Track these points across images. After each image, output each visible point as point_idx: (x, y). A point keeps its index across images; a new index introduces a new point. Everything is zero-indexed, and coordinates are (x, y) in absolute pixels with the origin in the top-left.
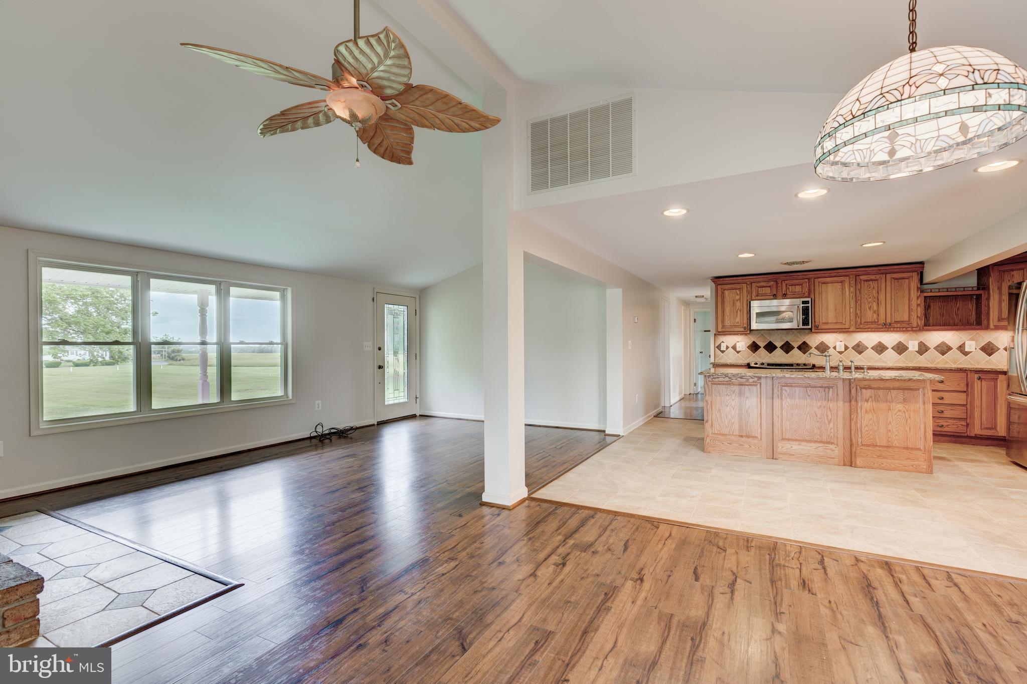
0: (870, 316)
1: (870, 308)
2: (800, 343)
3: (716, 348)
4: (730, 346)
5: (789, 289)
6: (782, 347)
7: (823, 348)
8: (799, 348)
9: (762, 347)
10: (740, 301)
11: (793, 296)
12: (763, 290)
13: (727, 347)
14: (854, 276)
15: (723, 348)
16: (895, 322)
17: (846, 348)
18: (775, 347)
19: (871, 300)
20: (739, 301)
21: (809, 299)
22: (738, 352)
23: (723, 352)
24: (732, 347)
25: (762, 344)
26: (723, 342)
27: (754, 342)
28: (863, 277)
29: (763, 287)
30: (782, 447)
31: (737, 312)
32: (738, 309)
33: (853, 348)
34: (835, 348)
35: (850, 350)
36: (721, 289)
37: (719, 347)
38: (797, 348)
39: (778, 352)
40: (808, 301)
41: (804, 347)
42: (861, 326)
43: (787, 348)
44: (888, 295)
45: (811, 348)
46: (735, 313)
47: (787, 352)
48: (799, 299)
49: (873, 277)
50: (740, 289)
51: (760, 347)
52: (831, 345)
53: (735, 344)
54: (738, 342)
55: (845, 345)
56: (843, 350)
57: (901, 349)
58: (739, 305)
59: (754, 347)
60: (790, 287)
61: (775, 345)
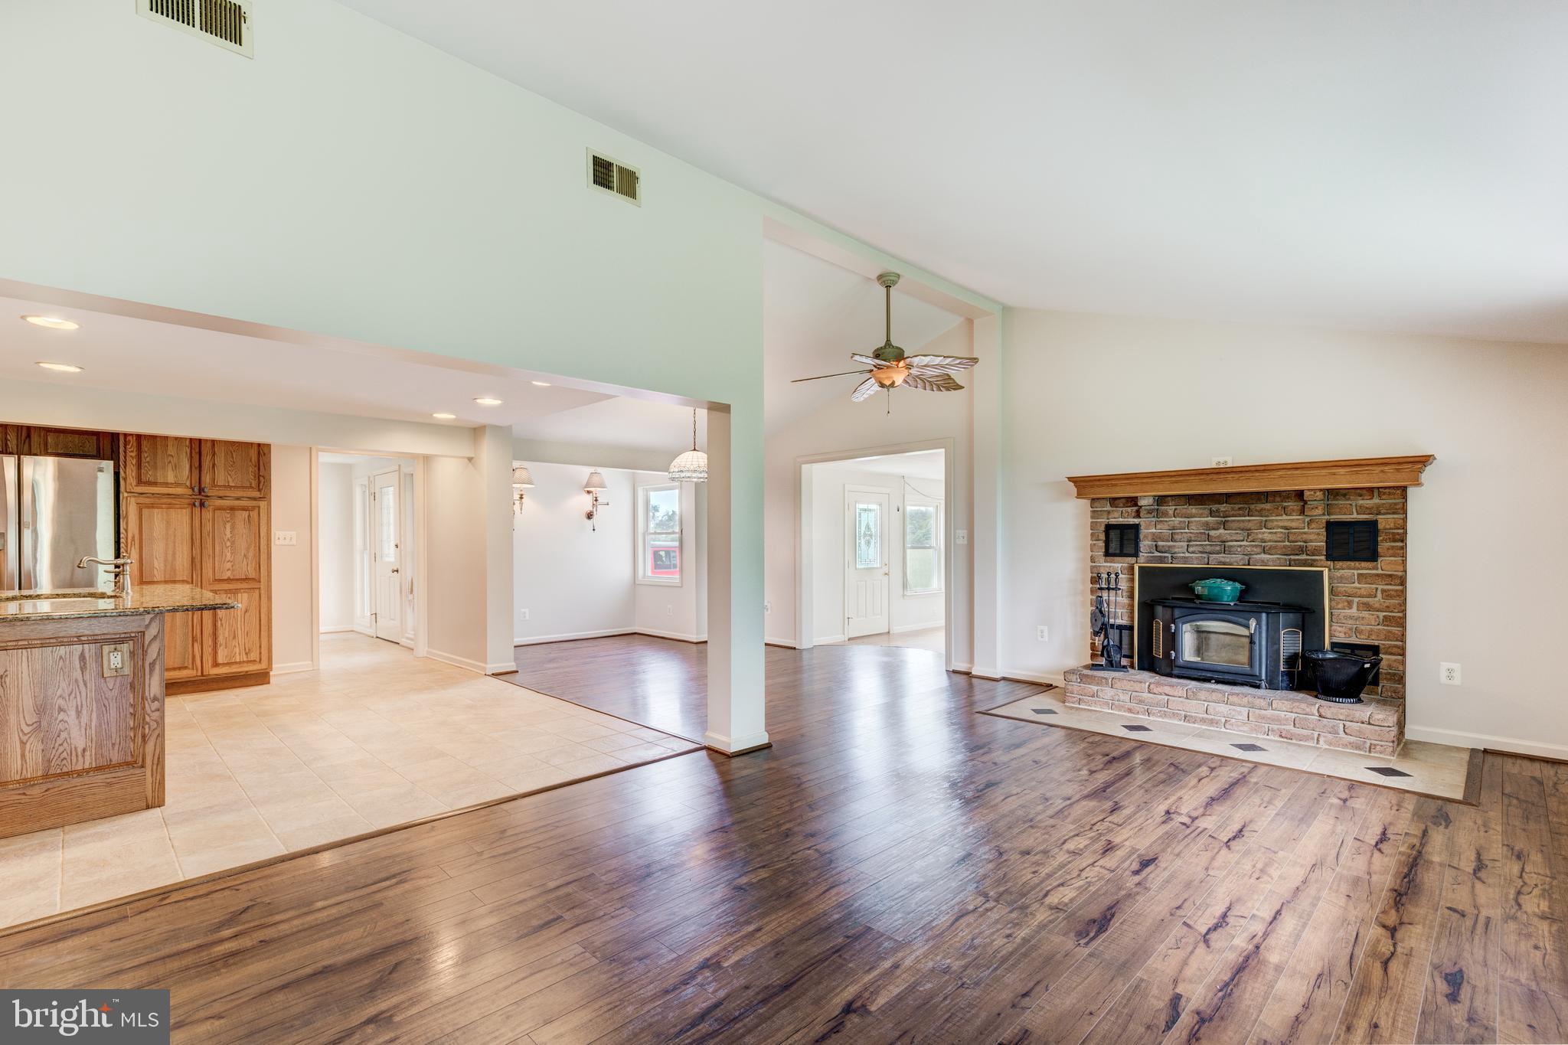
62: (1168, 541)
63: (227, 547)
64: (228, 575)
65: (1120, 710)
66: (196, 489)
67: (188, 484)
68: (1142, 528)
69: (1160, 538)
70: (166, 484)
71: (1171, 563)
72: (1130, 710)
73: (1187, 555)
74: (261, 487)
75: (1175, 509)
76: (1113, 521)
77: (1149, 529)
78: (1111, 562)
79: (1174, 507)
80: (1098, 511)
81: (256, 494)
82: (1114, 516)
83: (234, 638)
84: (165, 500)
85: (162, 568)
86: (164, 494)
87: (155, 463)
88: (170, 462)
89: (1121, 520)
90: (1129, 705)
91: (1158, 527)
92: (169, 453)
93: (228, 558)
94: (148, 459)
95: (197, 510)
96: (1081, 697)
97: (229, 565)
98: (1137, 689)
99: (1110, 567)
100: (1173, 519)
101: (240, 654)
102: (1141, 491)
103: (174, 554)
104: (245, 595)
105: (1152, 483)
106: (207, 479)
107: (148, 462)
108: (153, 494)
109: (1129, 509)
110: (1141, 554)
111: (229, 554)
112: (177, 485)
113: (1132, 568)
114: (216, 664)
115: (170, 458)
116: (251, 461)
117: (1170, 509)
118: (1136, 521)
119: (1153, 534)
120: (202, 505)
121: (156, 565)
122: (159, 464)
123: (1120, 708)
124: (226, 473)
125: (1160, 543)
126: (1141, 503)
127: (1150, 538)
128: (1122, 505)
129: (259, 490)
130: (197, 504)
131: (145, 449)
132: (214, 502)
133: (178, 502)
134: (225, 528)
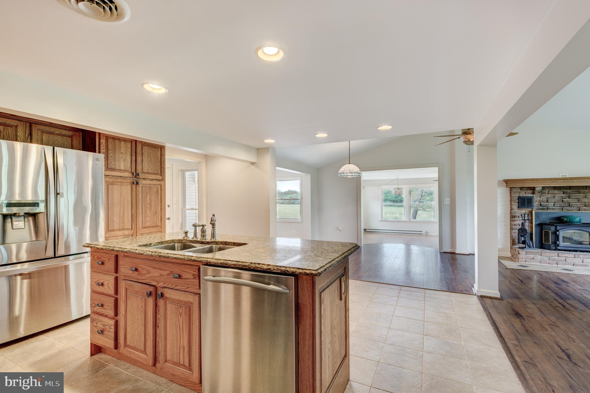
62: (545, 202)
63: (148, 208)
64: (149, 224)
65: (545, 264)
66: (135, 174)
67: (130, 171)
68: (535, 198)
69: (542, 201)
70: (120, 170)
71: (547, 210)
72: (549, 263)
73: (554, 207)
75: (548, 192)
76: (521, 195)
77: (537, 199)
78: (521, 210)
79: (548, 191)
80: (515, 192)
81: (160, 178)
82: (522, 194)
84: (120, 180)
85: (118, 221)
86: (118, 176)
87: (115, 157)
88: (122, 157)
89: (525, 195)
90: (548, 261)
91: (541, 197)
92: (121, 151)
94: (111, 154)
95: (134, 186)
96: (526, 260)
97: (149, 219)
98: (553, 256)
99: (521, 212)
100: (548, 195)
102: (537, 185)
103: (124, 213)
105: (542, 182)
106: (139, 168)
107: (112, 156)
108: (113, 176)
109: (529, 191)
110: (534, 207)
111: (148, 212)
112: (125, 171)
113: (531, 212)
115: (122, 155)
116: (158, 159)
117: (547, 191)
118: (532, 195)
119: (540, 200)
120: (137, 183)
121: (115, 220)
122: (117, 158)
123: (544, 263)
124: (148, 166)
125: (542, 203)
126: (537, 189)
127: (538, 201)
128: (525, 190)
129: (161, 175)
130: (135, 183)
131: (110, 148)
132: (142, 182)
133: (125, 182)
134: (147, 197)
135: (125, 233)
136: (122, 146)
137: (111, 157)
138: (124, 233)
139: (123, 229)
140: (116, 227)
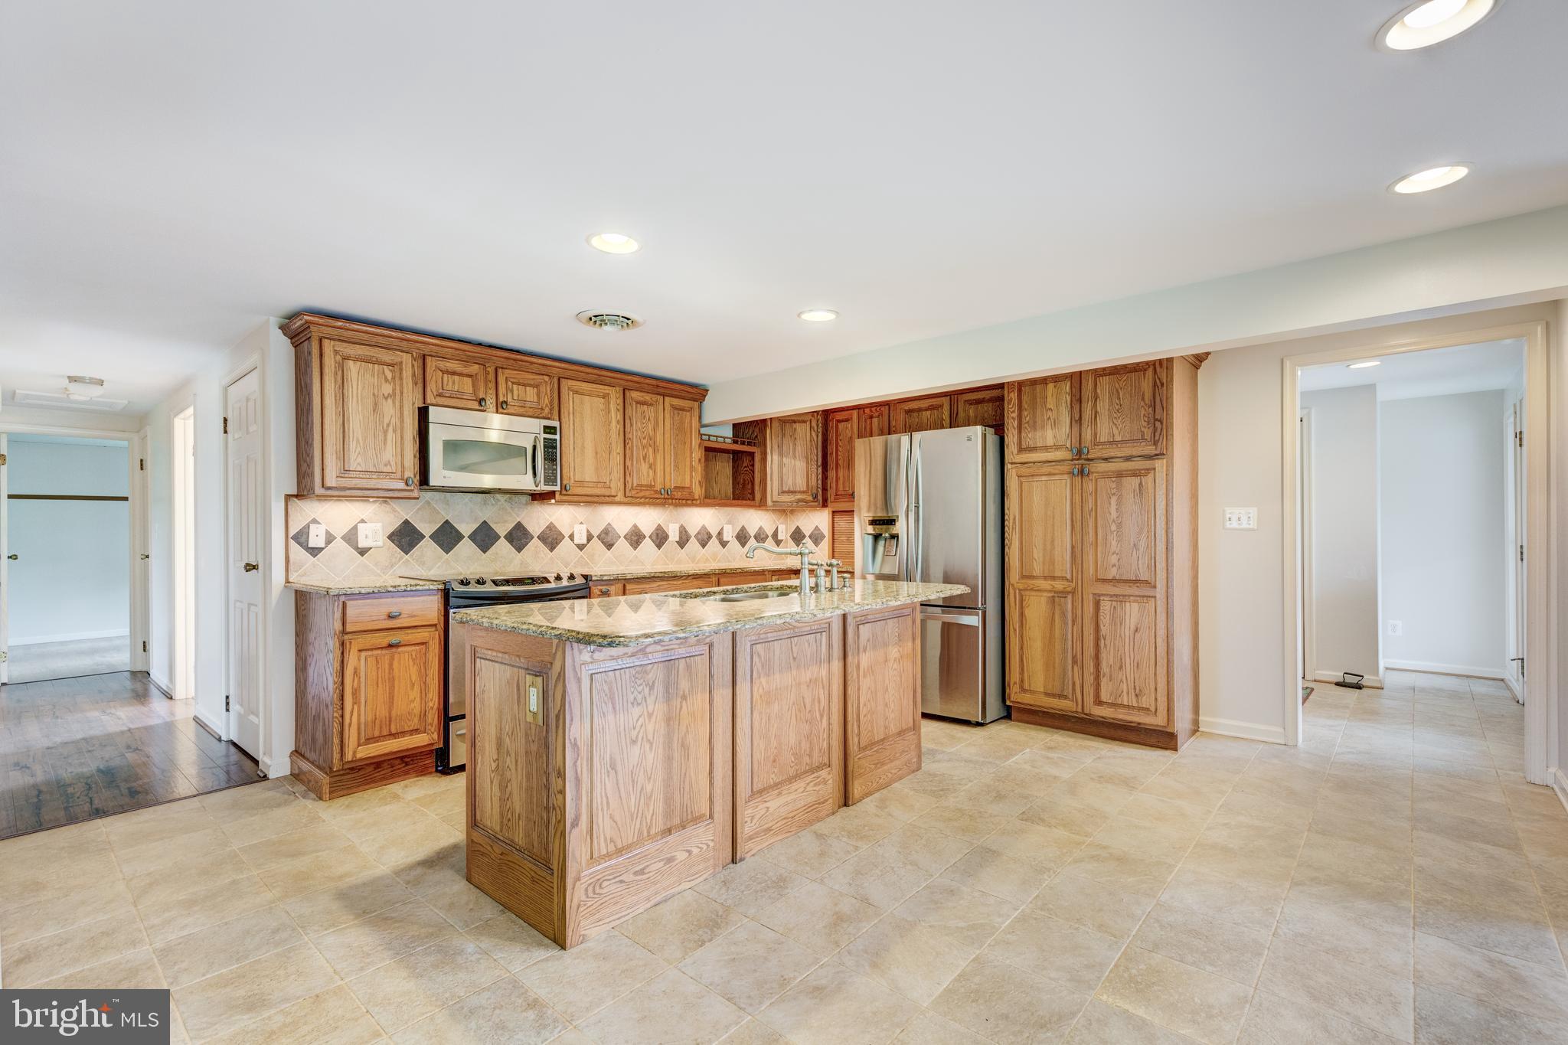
0: (643, 474)
1: (644, 459)
2: (510, 526)
3: (292, 543)
4: (339, 531)
5: (512, 391)
6: (473, 537)
7: (551, 539)
8: (510, 537)
9: (427, 537)
10: (394, 403)
11: (522, 410)
12: (454, 383)
13: (330, 538)
14: (622, 389)
15: (316, 539)
16: (676, 488)
17: (590, 538)
18: (459, 537)
19: (645, 441)
20: (390, 401)
21: (556, 424)
22: (363, 552)
23: (315, 551)
24: (343, 538)
25: (427, 528)
26: (315, 521)
27: (406, 523)
28: (635, 395)
29: (454, 373)
30: (753, 818)
31: (385, 432)
32: (388, 425)
33: (599, 537)
34: (572, 537)
35: (595, 540)
36: (336, 352)
37: (301, 538)
38: (506, 537)
39: (466, 547)
40: (555, 428)
41: (519, 537)
42: (634, 492)
43: (484, 538)
44: (667, 435)
45: (533, 538)
46: (381, 437)
47: (484, 548)
48: (537, 421)
49: (648, 397)
50: (392, 365)
51: (423, 537)
52: (566, 533)
53: (355, 528)
54: (363, 521)
55: (588, 531)
56: (585, 542)
57: (660, 538)
58: (392, 412)
59: (406, 537)
60: (515, 387)
61: (457, 531)
63: (1112, 532)
64: (1113, 573)
66: (1076, 451)
67: (1068, 445)
70: (1046, 448)
74: (1157, 438)
81: (1150, 450)
83: (1121, 668)
84: (1046, 469)
85: (1041, 559)
86: (1044, 462)
87: (1035, 421)
88: (1049, 418)
92: (1048, 406)
93: (1113, 548)
94: (1028, 419)
95: (1077, 480)
97: (1114, 559)
101: (1128, 693)
103: (1054, 541)
104: (1135, 606)
106: (1088, 435)
107: (1028, 422)
108: (1031, 463)
111: (1114, 543)
112: (1057, 447)
114: (1099, 702)
115: (1050, 413)
116: (1143, 399)
120: (1083, 472)
121: (1035, 556)
122: (1039, 422)
124: (1111, 424)
129: (1155, 443)
130: (1077, 471)
131: (1025, 405)
132: (1097, 467)
133: (1057, 471)
134: (1110, 504)
135: (1056, 586)
136: (1049, 394)
137: (1026, 425)
138: (1054, 587)
139: (1053, 578)
140: (1037, 570)
